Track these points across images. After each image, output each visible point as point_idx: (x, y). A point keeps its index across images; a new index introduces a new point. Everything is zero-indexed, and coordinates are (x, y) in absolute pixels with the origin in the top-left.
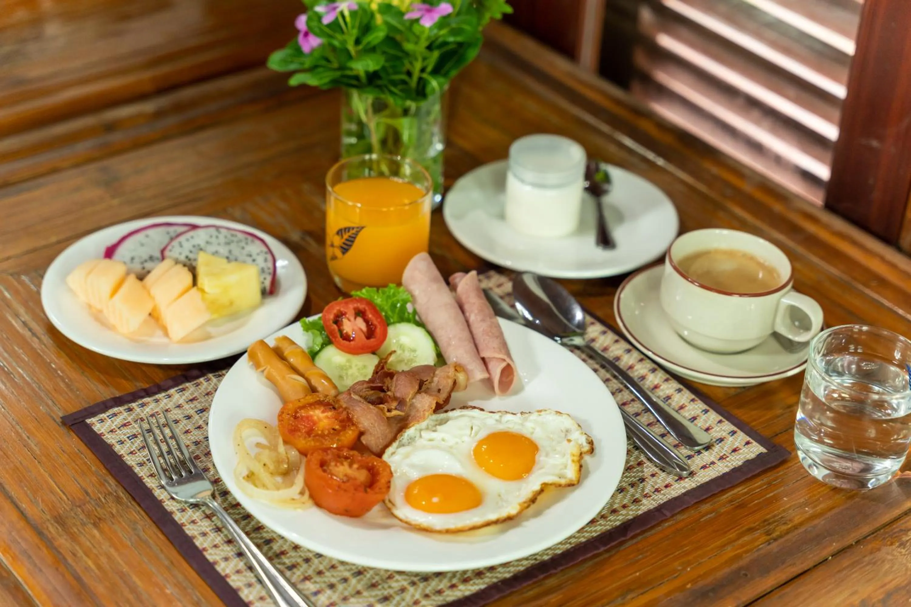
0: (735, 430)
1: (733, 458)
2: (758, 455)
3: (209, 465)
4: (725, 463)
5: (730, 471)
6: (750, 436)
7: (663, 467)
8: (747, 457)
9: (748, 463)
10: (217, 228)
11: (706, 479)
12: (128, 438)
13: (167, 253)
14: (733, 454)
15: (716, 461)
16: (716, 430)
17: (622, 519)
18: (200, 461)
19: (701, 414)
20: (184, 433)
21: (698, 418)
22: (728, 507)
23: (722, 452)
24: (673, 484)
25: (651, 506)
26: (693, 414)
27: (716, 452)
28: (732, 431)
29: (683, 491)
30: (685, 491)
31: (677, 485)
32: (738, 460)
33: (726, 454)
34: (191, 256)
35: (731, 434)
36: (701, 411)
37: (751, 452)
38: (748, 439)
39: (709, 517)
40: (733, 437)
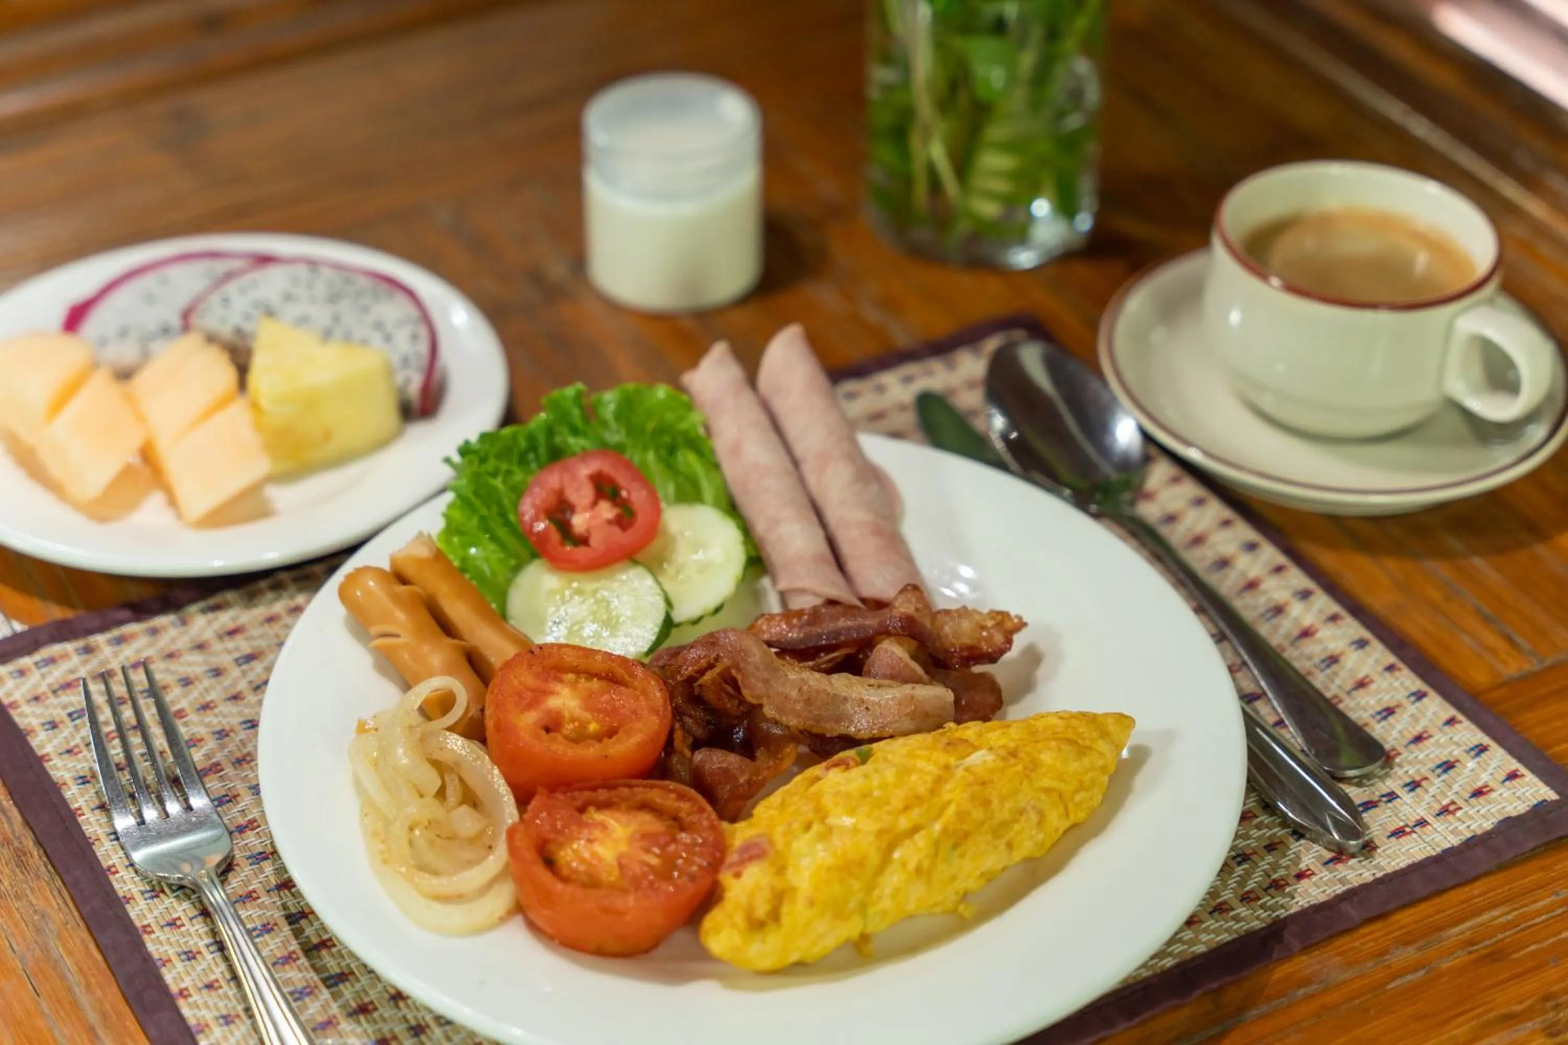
0: (1485, 744)
1: (1471, 812)
2: (1536, 806)
3: (239, 786)
4: (1451, 824)
5: (1460, 845)
6: (1520, 760)
7: (1301, 826)
8: (1507, 810)
9: (1509, 824)
10: (313, 264)
11: (1401, 863)
12: (70, 715)
13: (195, 320)
14: (1473, 800)
15: (1430, 819)
16: (1438, 741)
17: (1180, 952)
18: (221, 777)
19: (1405, 702)
20: (198, 709)
21: (1397, 710)
22: (1461, 958)
23: (1447, 797)
24: (1316, 872)
25: (1257, 922)
26: (1387, 700)
27: (1434, 796)
28: (1477, 746)
29: (1340, 889)
30: (1344, 888)
31: (1327, 873)
32: (1483, 816)
33: (1456, 800)
34: (248, 327)
35: (1473, 753)
36: (1407, 694)
37: (1519, 798)
38: (1514, 765)
39: (1409, 981)
40: (1478, 759)
